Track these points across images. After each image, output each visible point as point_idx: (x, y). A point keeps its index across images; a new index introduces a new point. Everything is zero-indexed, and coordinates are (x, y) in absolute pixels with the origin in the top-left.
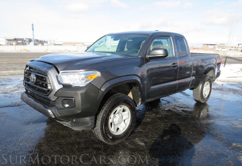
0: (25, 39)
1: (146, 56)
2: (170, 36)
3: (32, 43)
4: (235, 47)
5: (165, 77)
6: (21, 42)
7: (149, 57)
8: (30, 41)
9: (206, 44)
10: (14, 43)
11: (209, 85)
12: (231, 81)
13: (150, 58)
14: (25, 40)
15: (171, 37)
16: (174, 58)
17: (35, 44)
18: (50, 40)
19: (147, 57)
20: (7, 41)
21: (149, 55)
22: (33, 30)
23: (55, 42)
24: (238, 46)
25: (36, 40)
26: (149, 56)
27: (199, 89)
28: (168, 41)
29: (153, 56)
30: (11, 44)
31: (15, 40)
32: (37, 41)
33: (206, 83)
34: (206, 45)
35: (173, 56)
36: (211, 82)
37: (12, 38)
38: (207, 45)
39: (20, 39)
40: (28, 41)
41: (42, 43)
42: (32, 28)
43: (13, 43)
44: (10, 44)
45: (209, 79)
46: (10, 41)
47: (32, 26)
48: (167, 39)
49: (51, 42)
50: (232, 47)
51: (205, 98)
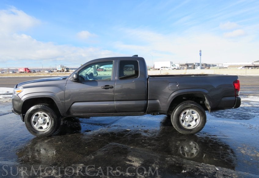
0: (194, 64)
6: (191, 66)
8: (199, 65)
10: (185, 68)
17: (202, 68)
18: (218, 64)
20: (180, 66)
22: (201, 55)
23: (223, 66)
25: (204, 64)
30: (183, 68)
31: (187, 65)
37: (184, 63)
39: (191, 64)
40: (197, 65)
41: (209, 66)
42: (200, 53)
47: (200, 52)
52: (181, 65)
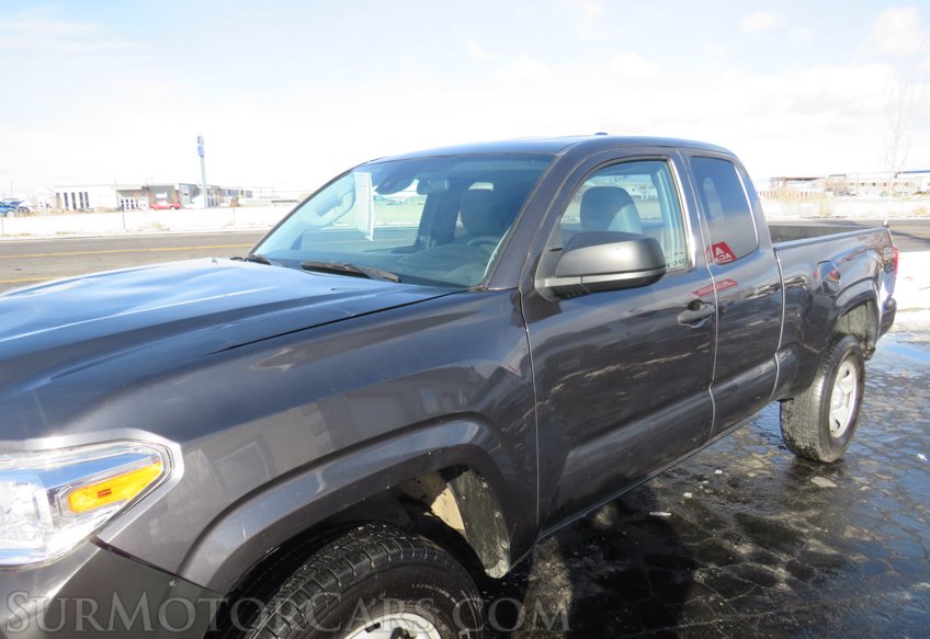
0: (177, 188)
1: (537, 284)
2: (665, 161)
3: (200, 200)
4: (885, 184)
5: (653, 358)
6: (165, 195)
7: (553, 289)
8: (195, 191)
9: (782, 179)
10: (144, 201)
11: (852, 377)
12: (915, 328)
13: (562, 293)
14: (177, 191)
15: (672, 163)
16: (691, 273)
17: (212, 204)
18: (258, 188)
19: (541, 289)
20: (121, 197)
21: (550, 273)
22: (202, 156)
23: (276, 194)
24: (896, 180)
25: (213, 187)
26: (548, 283)
27: (811, 402)
28: (655, 182)
29: (576, 281)
30: (135, 204)
31: (147, 190)
32: (219, 190)
33: (842, 370)
34: (781, 183)
35: (687, 261)
36: (860, 358)
37: (138, 184)
38: (788, 179)
39: (161, 189)
40: (188, 192)
41: (235, 197)
42: (200, 149)
43: (141, 202)
44: (130, 207)
45: (854, 347)
46: (129, 197)
47: (199, 142)
48: (653, 174)
49: (264, 195)
50: (874, 184)
51: (837, 439)
52: (124, 192)
